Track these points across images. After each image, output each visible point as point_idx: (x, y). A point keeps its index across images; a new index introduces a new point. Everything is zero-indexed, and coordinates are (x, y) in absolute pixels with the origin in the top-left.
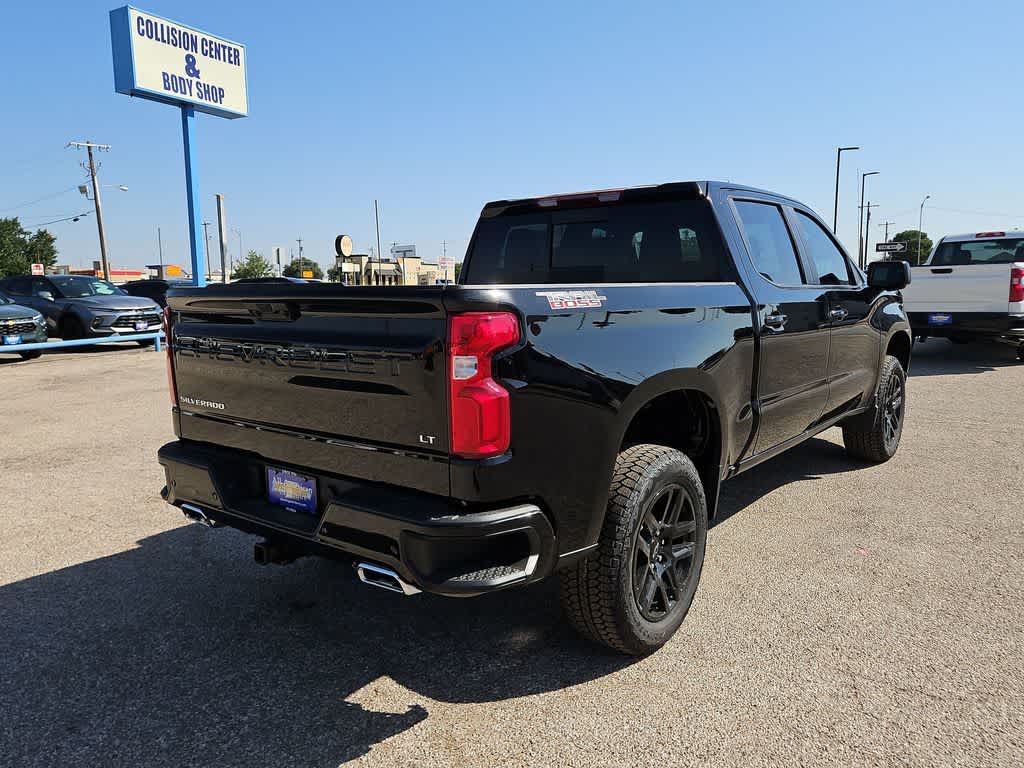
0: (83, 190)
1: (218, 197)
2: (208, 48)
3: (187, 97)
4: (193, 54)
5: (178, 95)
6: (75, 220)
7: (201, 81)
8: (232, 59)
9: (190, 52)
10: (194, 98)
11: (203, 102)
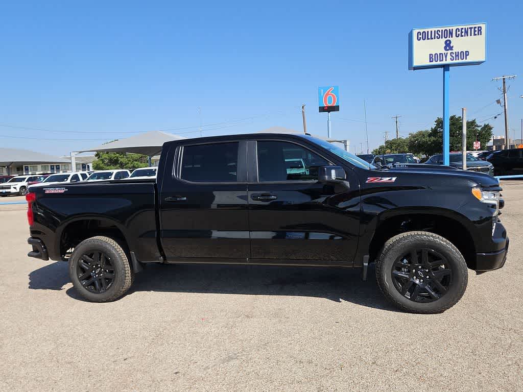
0: (498, 102)
1: (463, 109)
2: (460, 33)
3: (444, 62)
4: (450, 39)
5: (439, 63)
6: (495, 118)
7: (454, 51)
8: (476, 33)
9: (448, 38)
10: (449, 61)
11: (454, 61)
